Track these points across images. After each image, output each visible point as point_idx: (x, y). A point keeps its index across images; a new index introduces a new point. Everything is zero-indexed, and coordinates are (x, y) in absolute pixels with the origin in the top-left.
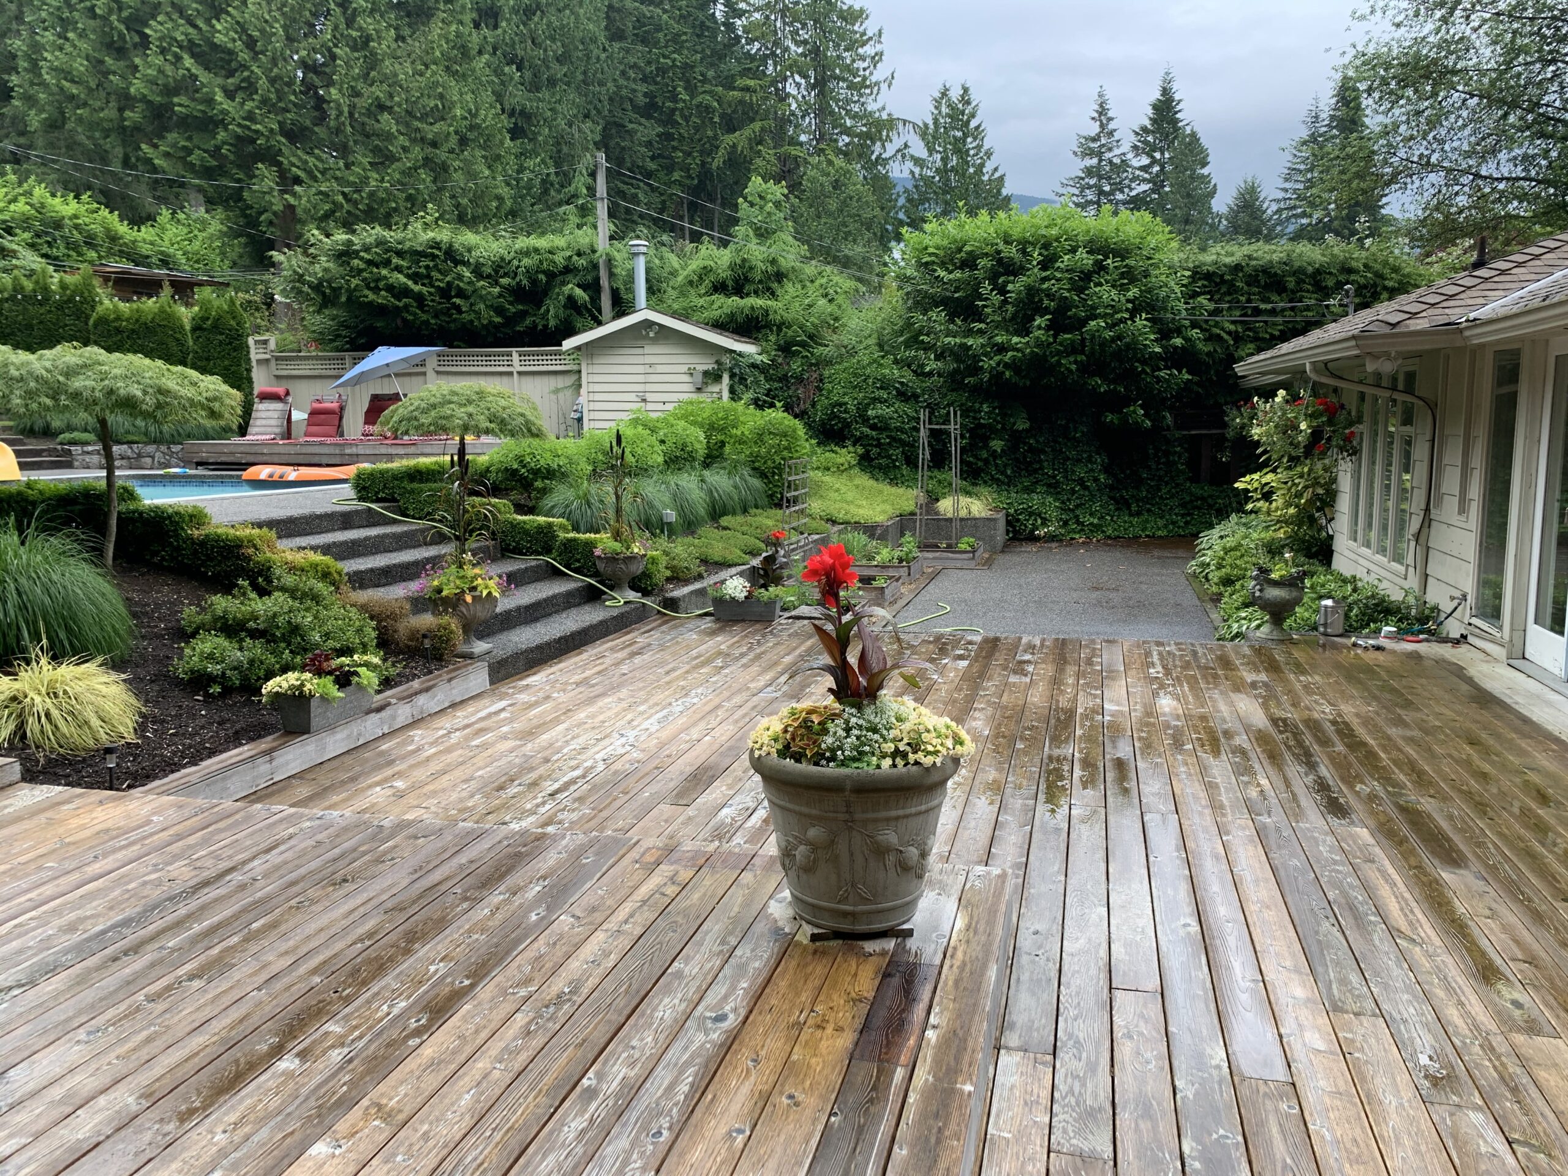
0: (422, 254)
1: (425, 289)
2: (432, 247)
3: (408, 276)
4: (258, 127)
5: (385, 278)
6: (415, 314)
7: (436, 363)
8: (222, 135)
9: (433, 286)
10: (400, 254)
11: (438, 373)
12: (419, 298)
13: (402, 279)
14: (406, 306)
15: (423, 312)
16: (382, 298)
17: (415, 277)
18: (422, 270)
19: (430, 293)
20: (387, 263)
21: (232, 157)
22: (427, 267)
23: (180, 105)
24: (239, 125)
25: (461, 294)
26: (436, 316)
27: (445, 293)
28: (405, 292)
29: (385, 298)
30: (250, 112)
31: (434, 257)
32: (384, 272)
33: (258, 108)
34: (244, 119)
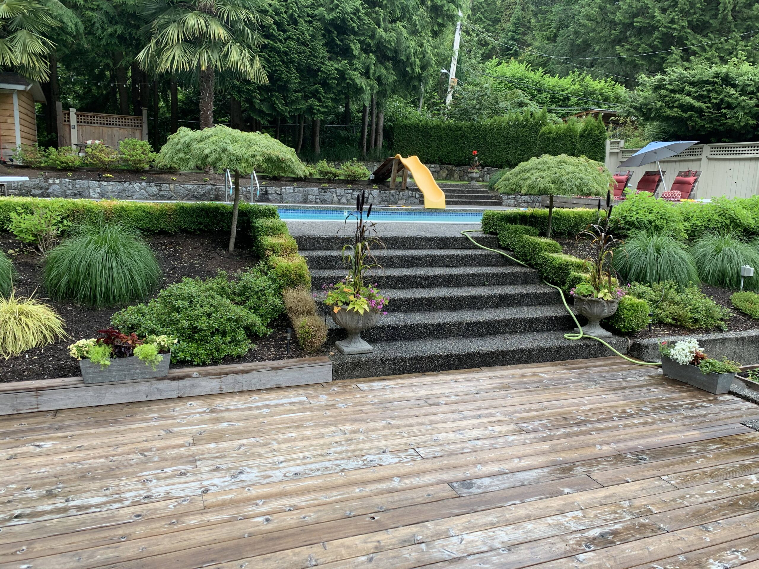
0: (707, 82)
1: (704, 106)
2: (714, 77)
3: (695, 98)
4: (675, 26)
5: (679, 100)
6: (695, 122)
7: (709, 153)
8: (656, 34)
9: (710, 103)
10: (692, 84)
11: (709, 159)
12: (700, 111)
13: (689, 99)
14: (690, 117)
15: (702, 120)
16: (675, 112)
17: (699, 98)
18: (705, 93)
19: (707, 107)
20: (682, 91)
21: (659, 46)
22: (709, 91)
23: (637, 22)
24: (665, 27)
25: (729, 106)
26: (711, 122)
27: (718, 106)
28: (692, 108)
29: (676, 112)
30: (673, 19)
31: (715, 83)
32: (678, 96)
33: (678, 15)
34: (669, 23)
